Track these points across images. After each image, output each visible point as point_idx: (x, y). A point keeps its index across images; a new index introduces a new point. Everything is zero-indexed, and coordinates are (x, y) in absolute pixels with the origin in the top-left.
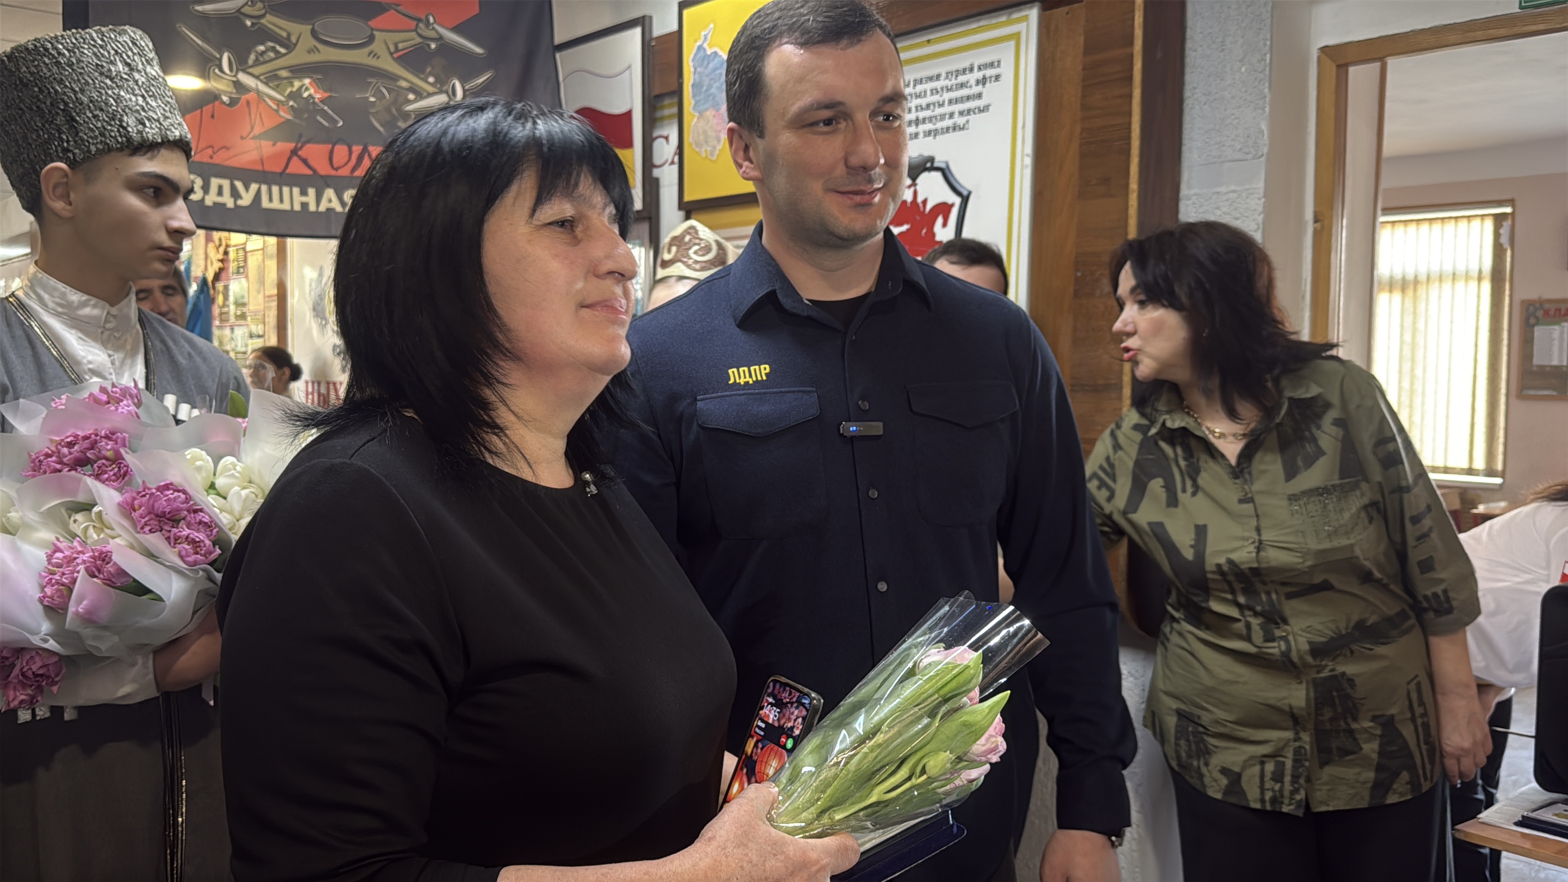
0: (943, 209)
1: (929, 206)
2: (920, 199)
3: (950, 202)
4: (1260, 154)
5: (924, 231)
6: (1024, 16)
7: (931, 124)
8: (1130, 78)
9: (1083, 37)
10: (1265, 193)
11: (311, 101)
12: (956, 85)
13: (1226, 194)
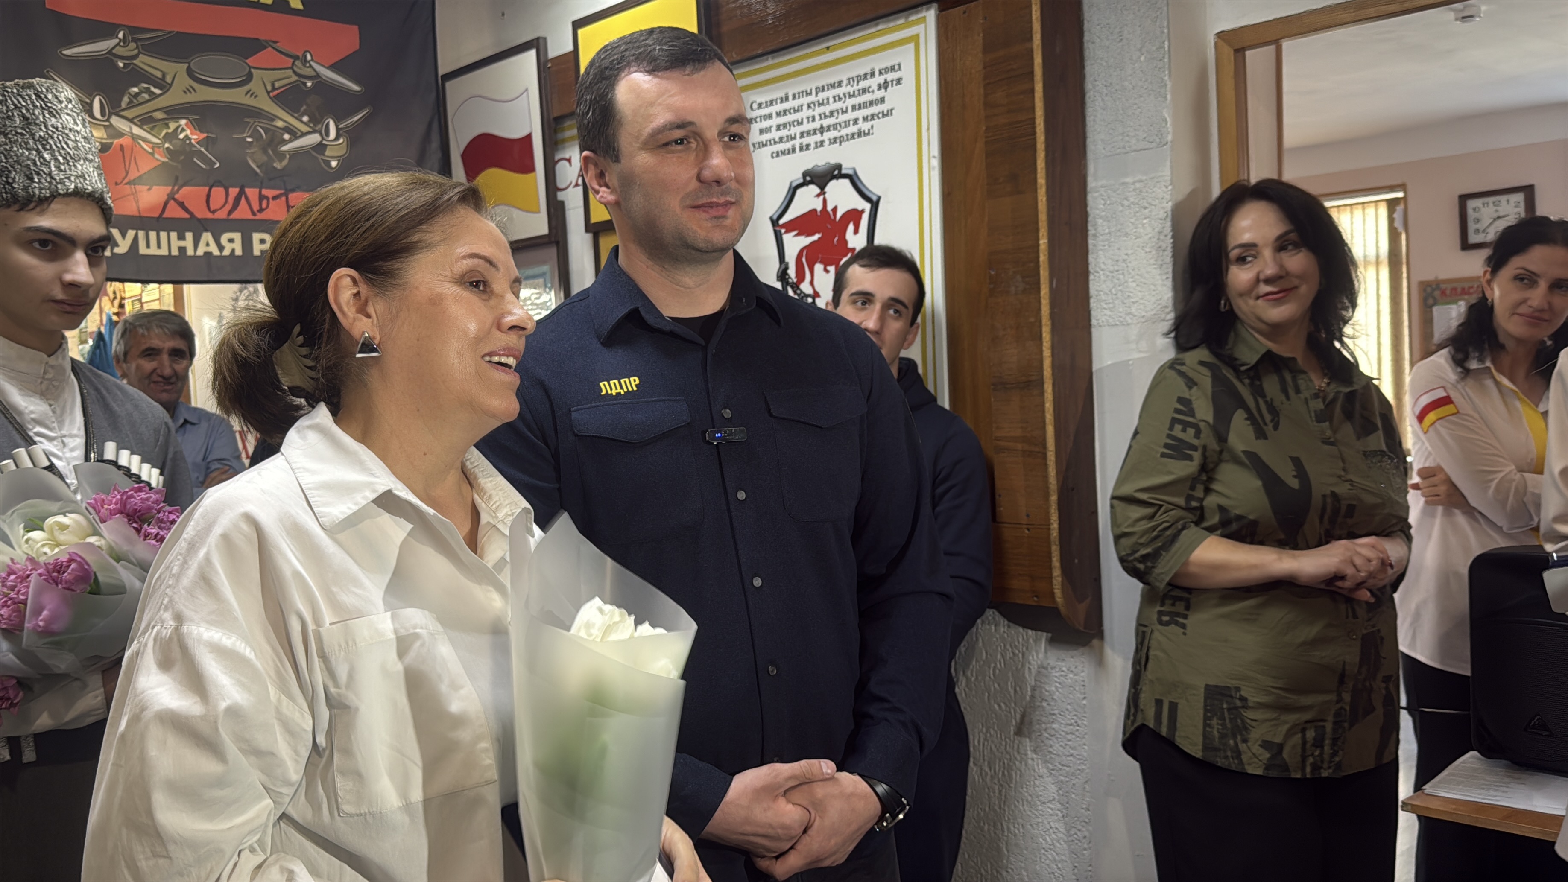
0: (854, 216)
1: (839, 215)
2: (830, 208)
3: (860, 209)
4: (1165, 142)
5: (836, 239)
6: (922, 18)
7: (836, 132)
8: (1032, 73)
9: (981, 35)
10: (1171, 180)
11: (188, 142)
12: (859, 90)
13: (1133, 183)
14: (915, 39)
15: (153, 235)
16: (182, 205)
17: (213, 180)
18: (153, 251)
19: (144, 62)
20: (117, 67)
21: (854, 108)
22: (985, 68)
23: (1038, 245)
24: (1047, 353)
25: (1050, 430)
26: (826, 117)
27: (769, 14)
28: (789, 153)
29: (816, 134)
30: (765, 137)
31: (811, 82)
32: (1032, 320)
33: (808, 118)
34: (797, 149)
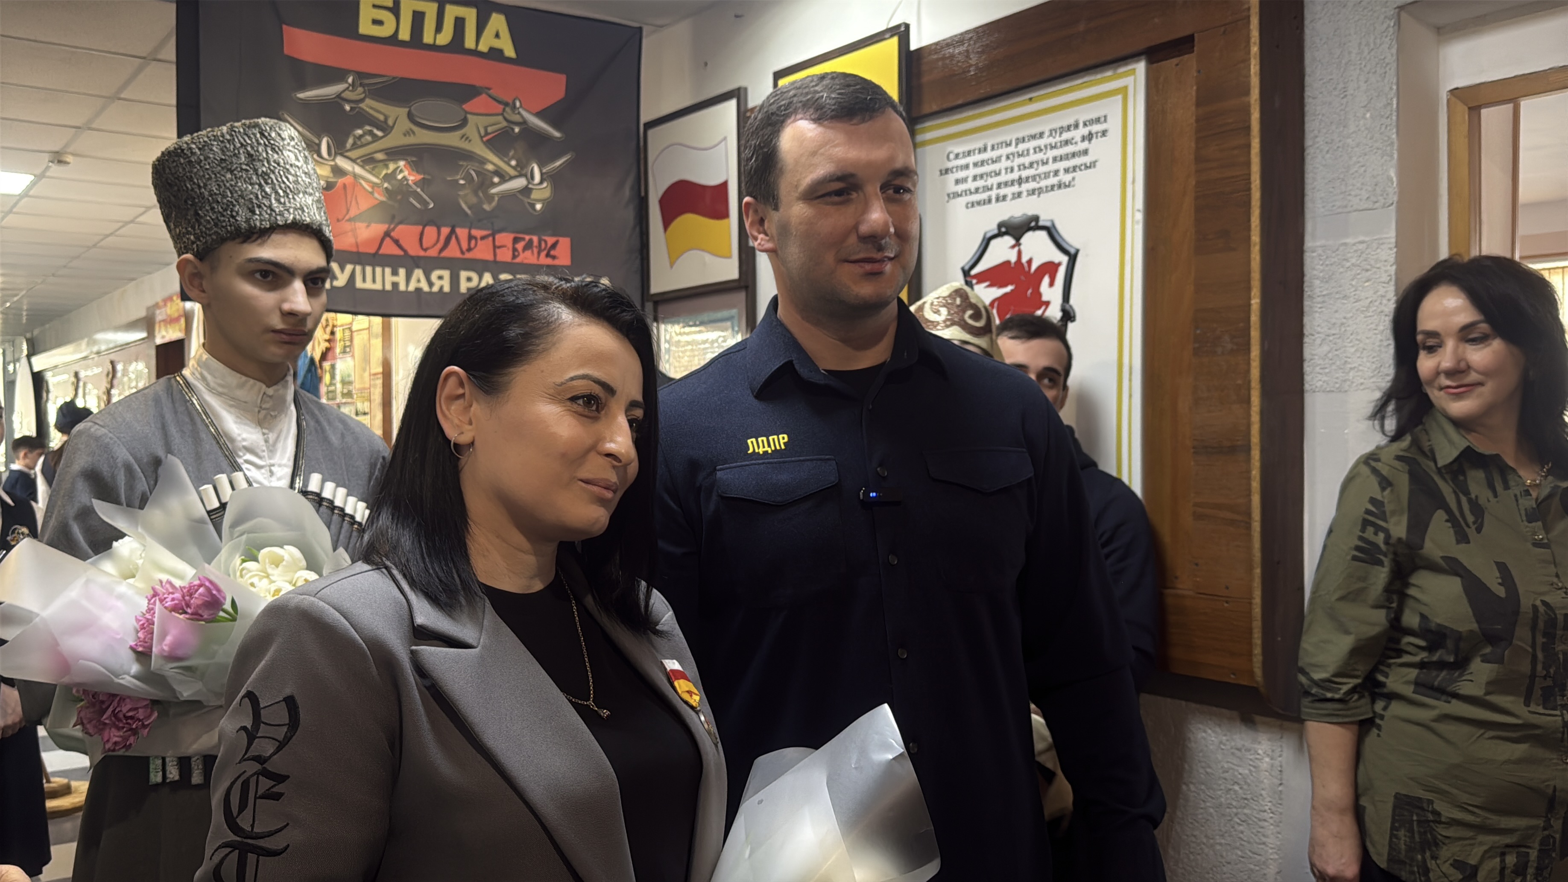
0: (1050, 268)
1: (1034, 267)
2: (1024, 260)
3: (1056, 261)
4: (1391, 202)
5: (1030, 291)
6: (1131, 70)
7: (1034, 183)
8: (1248, 129)
9: (1195, 88)
10: (1396, 242)
11: (405, 183)
12: (1061, 142)
13: (1354, 244)
14: (1124, 91)
15: (369, 269)
16: (397, 242)
17: (426, 219)
18: (369, 285)
19: (370, 106)
20: (345, 110)
21: (1055, 159)
22: (1197, 121)
23: (1249, 305)
24: (1255, 418)
25: (1256, 499)
26: (1025, 168)
27: (971, 66)
28: (984, 204)
29: (1014, 185)
30: (961, 188)
31: (1011, 134)
32: (1239, 382)
33: (1006, 169)
34: (994, 200)
